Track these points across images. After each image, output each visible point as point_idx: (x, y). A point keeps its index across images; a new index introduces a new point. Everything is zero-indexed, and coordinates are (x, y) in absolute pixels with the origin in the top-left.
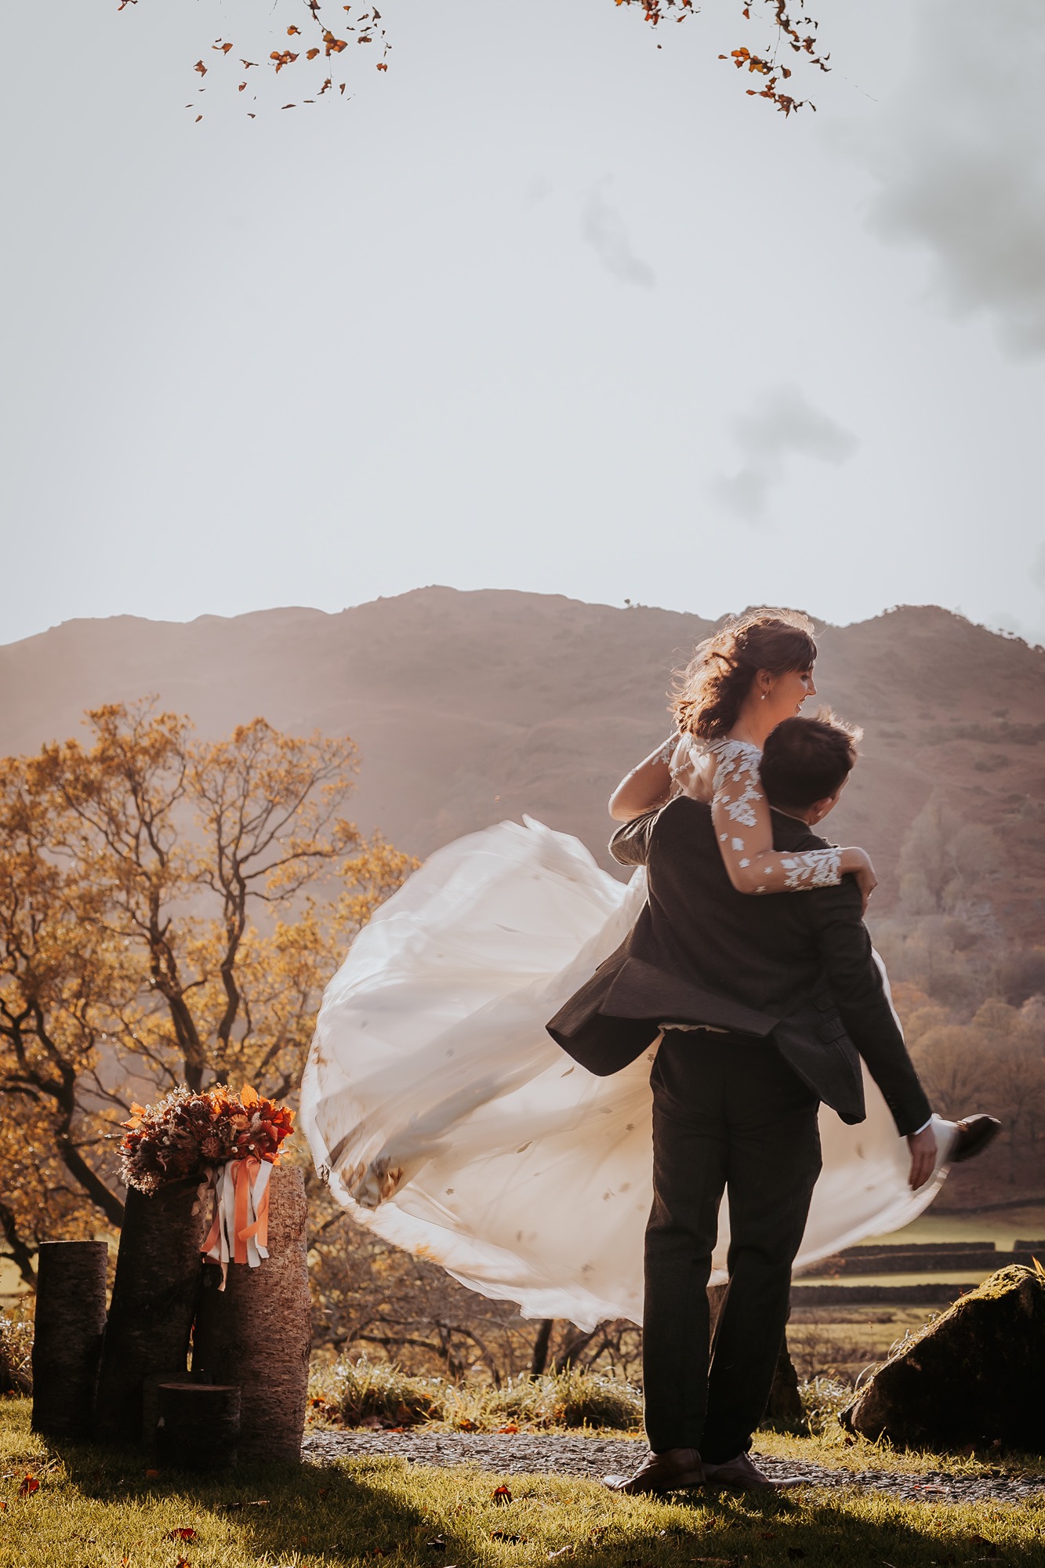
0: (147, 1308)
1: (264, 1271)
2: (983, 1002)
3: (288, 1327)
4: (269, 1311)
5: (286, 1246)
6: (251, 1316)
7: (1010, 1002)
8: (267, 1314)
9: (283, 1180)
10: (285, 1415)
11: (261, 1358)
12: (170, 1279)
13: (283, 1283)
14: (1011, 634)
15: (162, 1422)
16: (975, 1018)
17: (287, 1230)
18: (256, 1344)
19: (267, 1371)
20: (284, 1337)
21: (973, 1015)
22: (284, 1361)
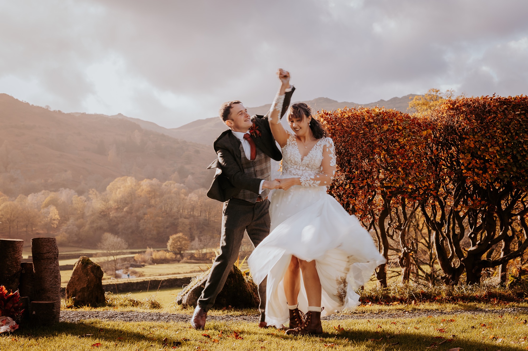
0: (8, 280)
1: (49, 268)
2: (18, 196)
3: (57, 284)
4: (51, 279)
5: (55, 261)
6: (46, 281)
7: (25, 195)
8: (51, 280)
9: (53, 242)
10: (57, 309)
11: (50, 293)
12: (14, 271)
13: (55, 271)
14: (25, 101)
15: (34, 313)
16: (16, 200)
17: (55, 256)
18: (48, 289)
19: (52, 296)
20: (56, 287)
21: (16, 198)
22: (56, 294)
